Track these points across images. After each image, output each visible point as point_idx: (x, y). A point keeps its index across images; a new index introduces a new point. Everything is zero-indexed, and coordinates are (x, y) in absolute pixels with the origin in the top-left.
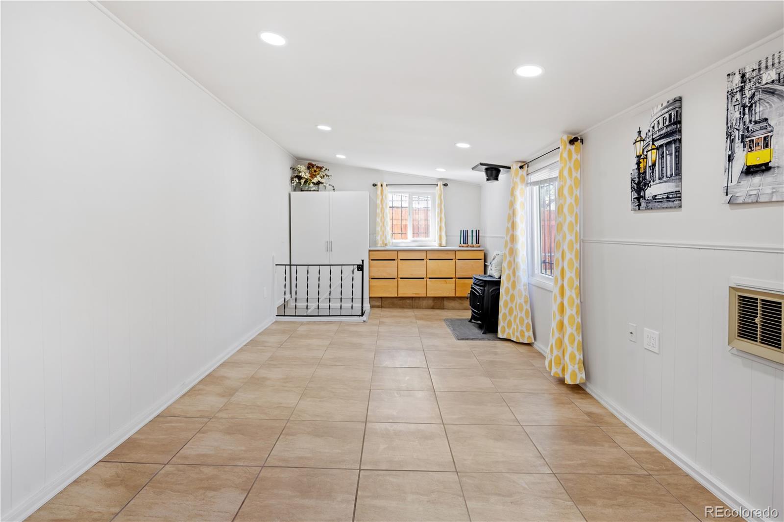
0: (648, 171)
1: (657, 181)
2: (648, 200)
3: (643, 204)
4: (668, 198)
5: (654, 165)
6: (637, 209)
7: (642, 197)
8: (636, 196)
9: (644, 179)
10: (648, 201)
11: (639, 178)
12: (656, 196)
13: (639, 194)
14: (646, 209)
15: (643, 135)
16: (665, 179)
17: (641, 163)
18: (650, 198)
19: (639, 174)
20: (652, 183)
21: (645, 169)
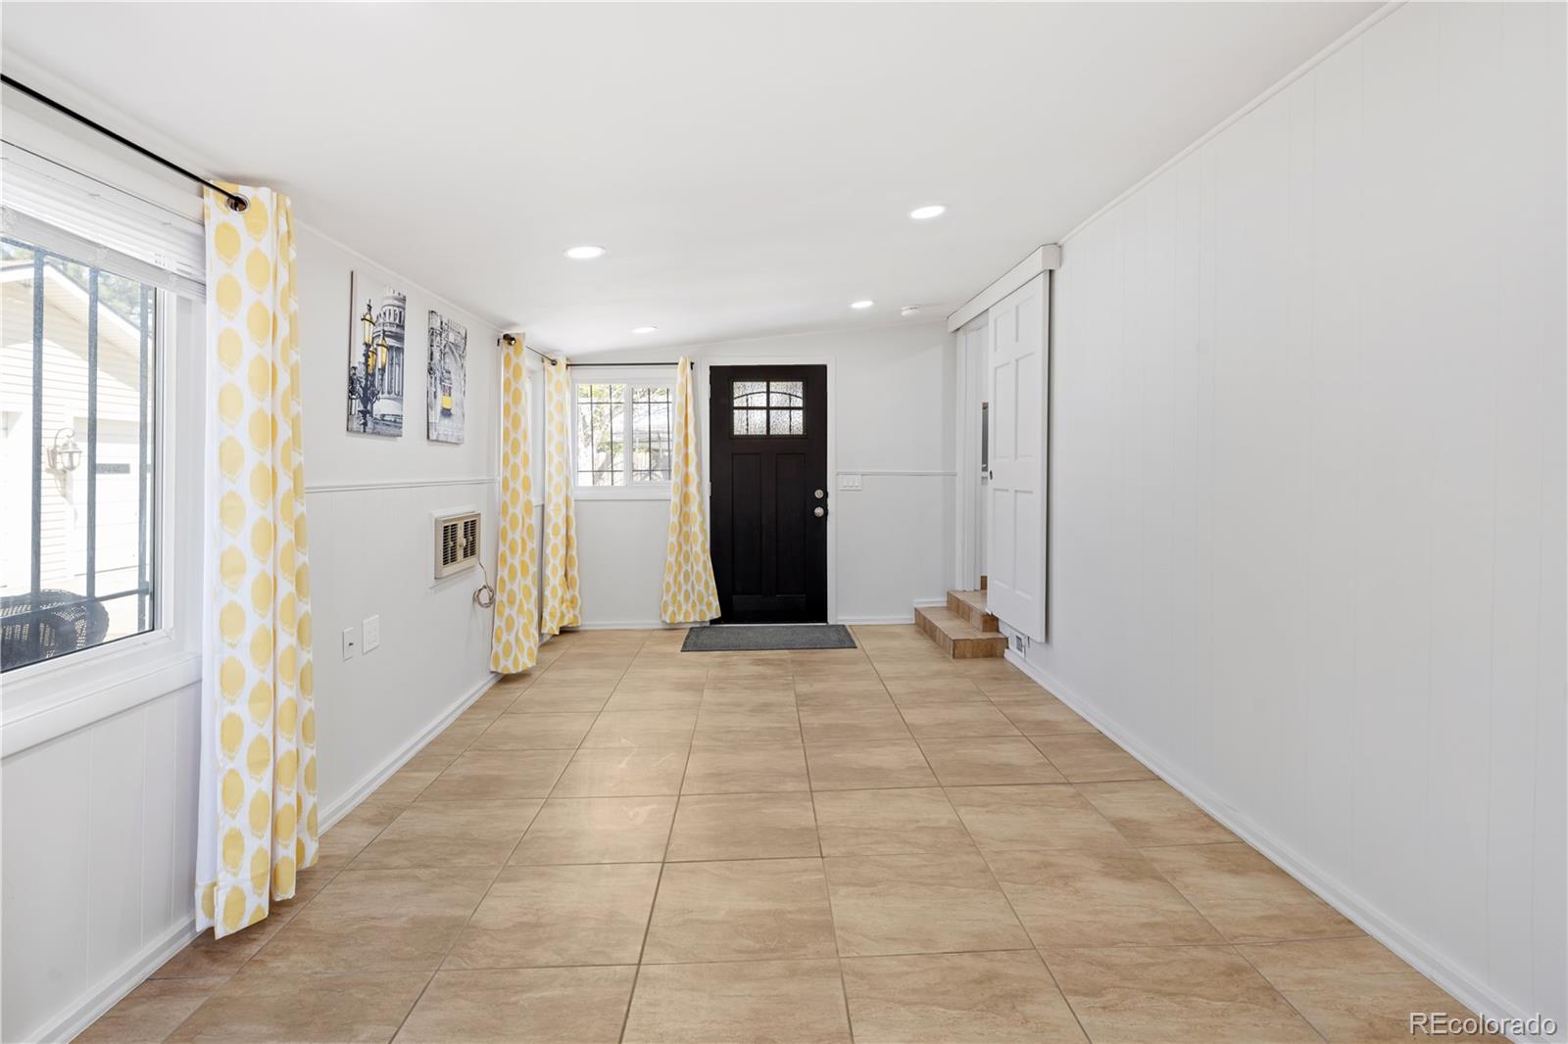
0: (378, 377)
1: (386, 395)
2: (375, 419)
3: (370, 424)
4: (395, 422)
5: (383, 369)
6: (362, 430)
7: (368, 412)
8: (361, 408)
9: (373, 385)
10: (376, 422)
11: (367, 380)
12: (384, 415)
13: (365, 407)
14: (373, 433)
15: (374, 313)
16: (393, 395)
17: (369, 357)
18: (378, 417)
19: (367, 373)
20: (380, 395)
21: (374, 370)
